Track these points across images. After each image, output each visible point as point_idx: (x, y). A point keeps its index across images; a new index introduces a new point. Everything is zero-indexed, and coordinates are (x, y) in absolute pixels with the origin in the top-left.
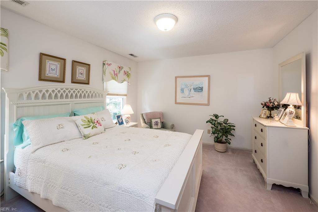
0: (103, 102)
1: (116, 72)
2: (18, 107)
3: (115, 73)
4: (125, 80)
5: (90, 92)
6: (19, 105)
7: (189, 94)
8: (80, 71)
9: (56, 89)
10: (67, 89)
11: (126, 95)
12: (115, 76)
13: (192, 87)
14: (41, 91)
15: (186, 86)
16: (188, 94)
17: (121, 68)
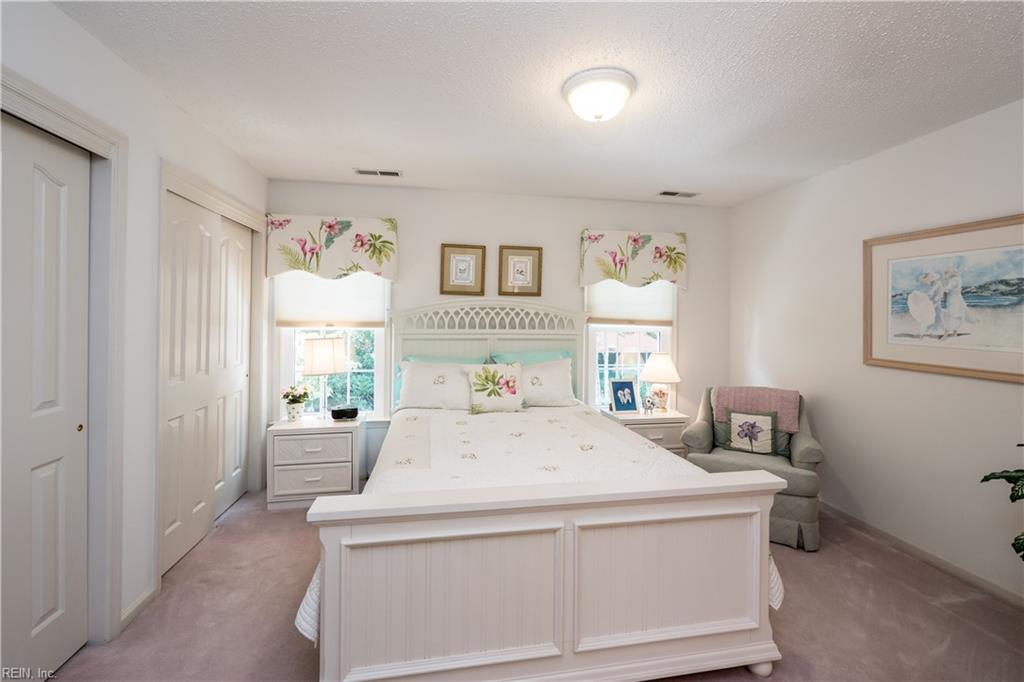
0: (574, 340)
1: (623, 255)
2: (405, 340)
3: (617, 260)
4: (657, 276)
5: (537, 314)
6: (407, 337)
7: (938, 319)
8: (518, 267)
9: (462, 309)
10: (482, 309)
11: (669, 323)
12: (617, 267)
13: (958, 283)
14: (436, 314)
15: (923, 281)
16: (932, 321)
17: (641, 241)
